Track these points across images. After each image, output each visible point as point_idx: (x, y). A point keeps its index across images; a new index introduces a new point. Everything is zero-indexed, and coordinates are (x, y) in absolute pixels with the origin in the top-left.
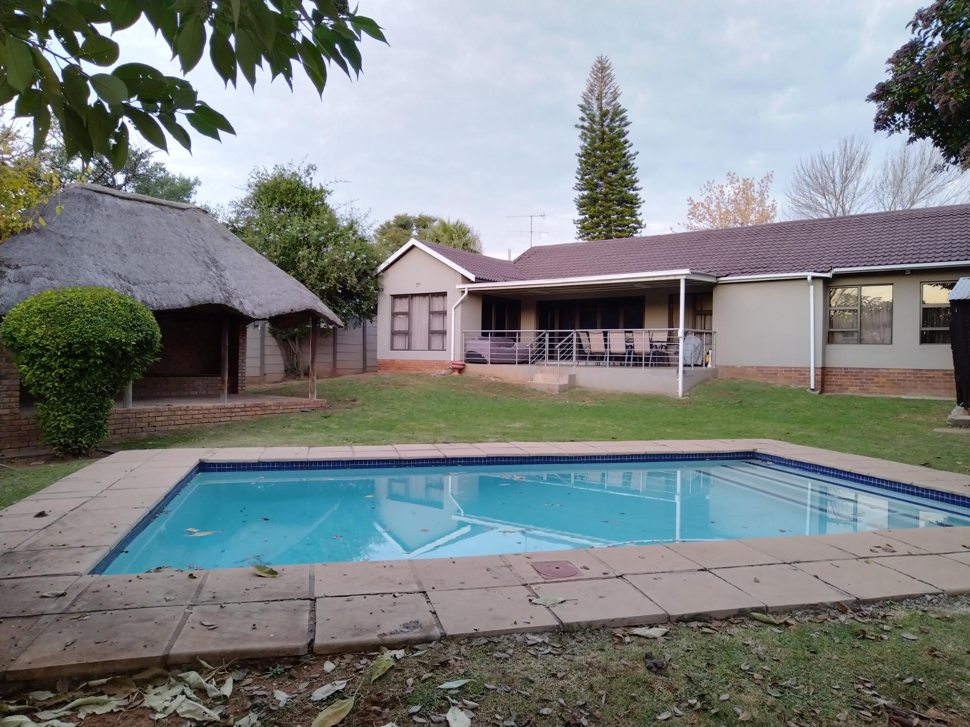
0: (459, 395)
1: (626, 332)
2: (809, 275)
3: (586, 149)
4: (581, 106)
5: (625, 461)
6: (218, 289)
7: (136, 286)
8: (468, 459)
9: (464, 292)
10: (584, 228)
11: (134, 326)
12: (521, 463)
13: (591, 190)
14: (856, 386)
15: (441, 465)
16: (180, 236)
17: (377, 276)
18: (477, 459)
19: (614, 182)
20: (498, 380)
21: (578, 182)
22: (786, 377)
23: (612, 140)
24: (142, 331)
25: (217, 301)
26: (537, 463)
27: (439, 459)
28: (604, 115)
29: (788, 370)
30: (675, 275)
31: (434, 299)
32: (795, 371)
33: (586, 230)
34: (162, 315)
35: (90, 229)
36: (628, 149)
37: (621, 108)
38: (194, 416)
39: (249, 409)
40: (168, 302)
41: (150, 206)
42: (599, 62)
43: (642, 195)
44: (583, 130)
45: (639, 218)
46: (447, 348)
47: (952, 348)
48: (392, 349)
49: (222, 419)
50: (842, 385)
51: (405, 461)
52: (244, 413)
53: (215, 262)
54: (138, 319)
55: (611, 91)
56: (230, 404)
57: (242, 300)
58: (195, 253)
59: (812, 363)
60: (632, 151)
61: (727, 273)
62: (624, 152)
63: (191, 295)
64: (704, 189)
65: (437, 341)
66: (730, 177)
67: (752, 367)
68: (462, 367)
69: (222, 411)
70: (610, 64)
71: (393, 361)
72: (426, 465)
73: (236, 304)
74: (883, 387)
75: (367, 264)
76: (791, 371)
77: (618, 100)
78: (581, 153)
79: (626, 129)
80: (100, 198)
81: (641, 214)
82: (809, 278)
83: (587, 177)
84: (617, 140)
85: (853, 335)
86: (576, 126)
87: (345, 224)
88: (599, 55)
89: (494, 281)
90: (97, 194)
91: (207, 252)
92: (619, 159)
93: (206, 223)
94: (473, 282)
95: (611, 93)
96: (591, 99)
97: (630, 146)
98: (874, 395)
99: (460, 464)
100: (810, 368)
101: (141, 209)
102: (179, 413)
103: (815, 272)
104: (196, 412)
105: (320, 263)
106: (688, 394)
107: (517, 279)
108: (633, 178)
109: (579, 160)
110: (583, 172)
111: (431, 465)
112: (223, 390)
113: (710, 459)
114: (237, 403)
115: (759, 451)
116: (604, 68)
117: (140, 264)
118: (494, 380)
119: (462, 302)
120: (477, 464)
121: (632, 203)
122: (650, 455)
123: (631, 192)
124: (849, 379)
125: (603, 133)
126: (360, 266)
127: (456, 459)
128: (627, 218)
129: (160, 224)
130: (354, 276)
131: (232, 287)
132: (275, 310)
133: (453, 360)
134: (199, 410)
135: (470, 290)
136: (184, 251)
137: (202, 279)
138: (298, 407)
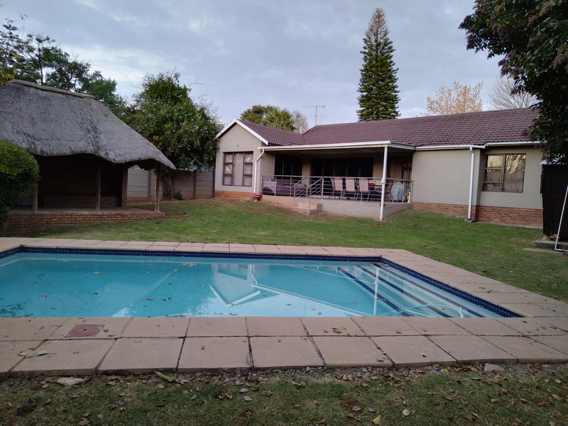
0: (249, 213)
1: (369, 179)
2: (471, 146)
3: (365, 67)
4: (365, 40)
5: (292, 259)
6: (91, 145)
7: (38, 142)
8: (189, 253)
9: (262, 151)
10: (362, 115)
11: (16, 164)
12: (224, 257)
13: (367, 92)
14: (498, 218)
15: (171, 255)
16: (75, 113)
17: (216, 141)
18: (195, 253)
19: (382, 87)
20: (279, 205)
21: (360, 87)
22: (454, 211)
23: (382, 61)
24: (21, 168)
25: (89, 152)
26: (234, 257)
27: (171, 252)
28: (378, 45)
29: (455, 206)
30: (382, 144)
31: (247, 155)
32: (459, 207)
33: (364, 116)
34: (42, 159)
35: (16, 107)
36: (392, 67)
37: (388, 41)
38: (76, 219)
39: (113, 216)
40: (57, 151)
41: (60, 95)
42: (377, 12)
43: (399, 95)
44: (365, 55)
45: (397, 110)
46: (252, 185)
47: (542, 196)
48: (223, 184)
49: (95, 222)
50: (490, 217)
51: (149, 252)
52: (110, 219)
53: (95, 129)
54: (20, 160)
55: (384, 30)
56: (100, 213)
57: (108, 152)
58: (82, 123)
59: (470, 202)
60: (394, 68)
61: (422, 144)
62: (389, 68)
63: (73, 148)
64: (438, 92)
65: (247, 180)
66: (455, 85)
67: (434, 204)
68: (259, 197)
69: (95, 217)
70: (384, 13)
71: (223, 192)
72: (163, 255)
73: (102, 154)
74: (515, 219)
75: (209, 133)
76: (457, 207)
77: (388, 36)
78: (363, 69)
79: (391, 54)
80: (27, 89)
81: (398, 107)
82: (471, 149)
83: (365, 84)
84: (384, 61)
85: (499, 186)
86: (361, 52)
87: (198, 109)
88: (377, 8)
89: (282, 145)
90: (25, 87)
91: (92, 122)
92: (385, 73)
93: (95, 106)
94: (267, 146)
95: (384, 31)
96: (371, 35)
97: (393, 65)
98: (509, 225)
99: (184, 255)
100: (468, 206)
101: (53, 97)
102: (67, 217)
103: (475, 144)
104: (78, 217)
105: (178, 132)
106: (386, 218)
107: (296, 144)
108: (395, 84)
109: (361, 73)
110: (363, 81)
111: (165, 255)
112: (97, 204)
113: (350, 261)
114: (105, 213)
115: (383, 257)
116: (380, 15)
117: (44, 128)
118: (277, 205)
119: (261, 157)
120: (195, 256)
121: (393, 100)
122: (309, 256)
123: (393, 94)
124: (494, 214)
125: (377, 56)
126: (203, 134)
127: (181, 252)
128: (389, 109)
129: (63, 106)
130: (198, 140)
131: (103, 144)
132: (129, 158)
133: (255, 192)
134: (80, 216)
135: (265, 150)
136: (74, 122)
137: (82, 139)
138: (146, 216)
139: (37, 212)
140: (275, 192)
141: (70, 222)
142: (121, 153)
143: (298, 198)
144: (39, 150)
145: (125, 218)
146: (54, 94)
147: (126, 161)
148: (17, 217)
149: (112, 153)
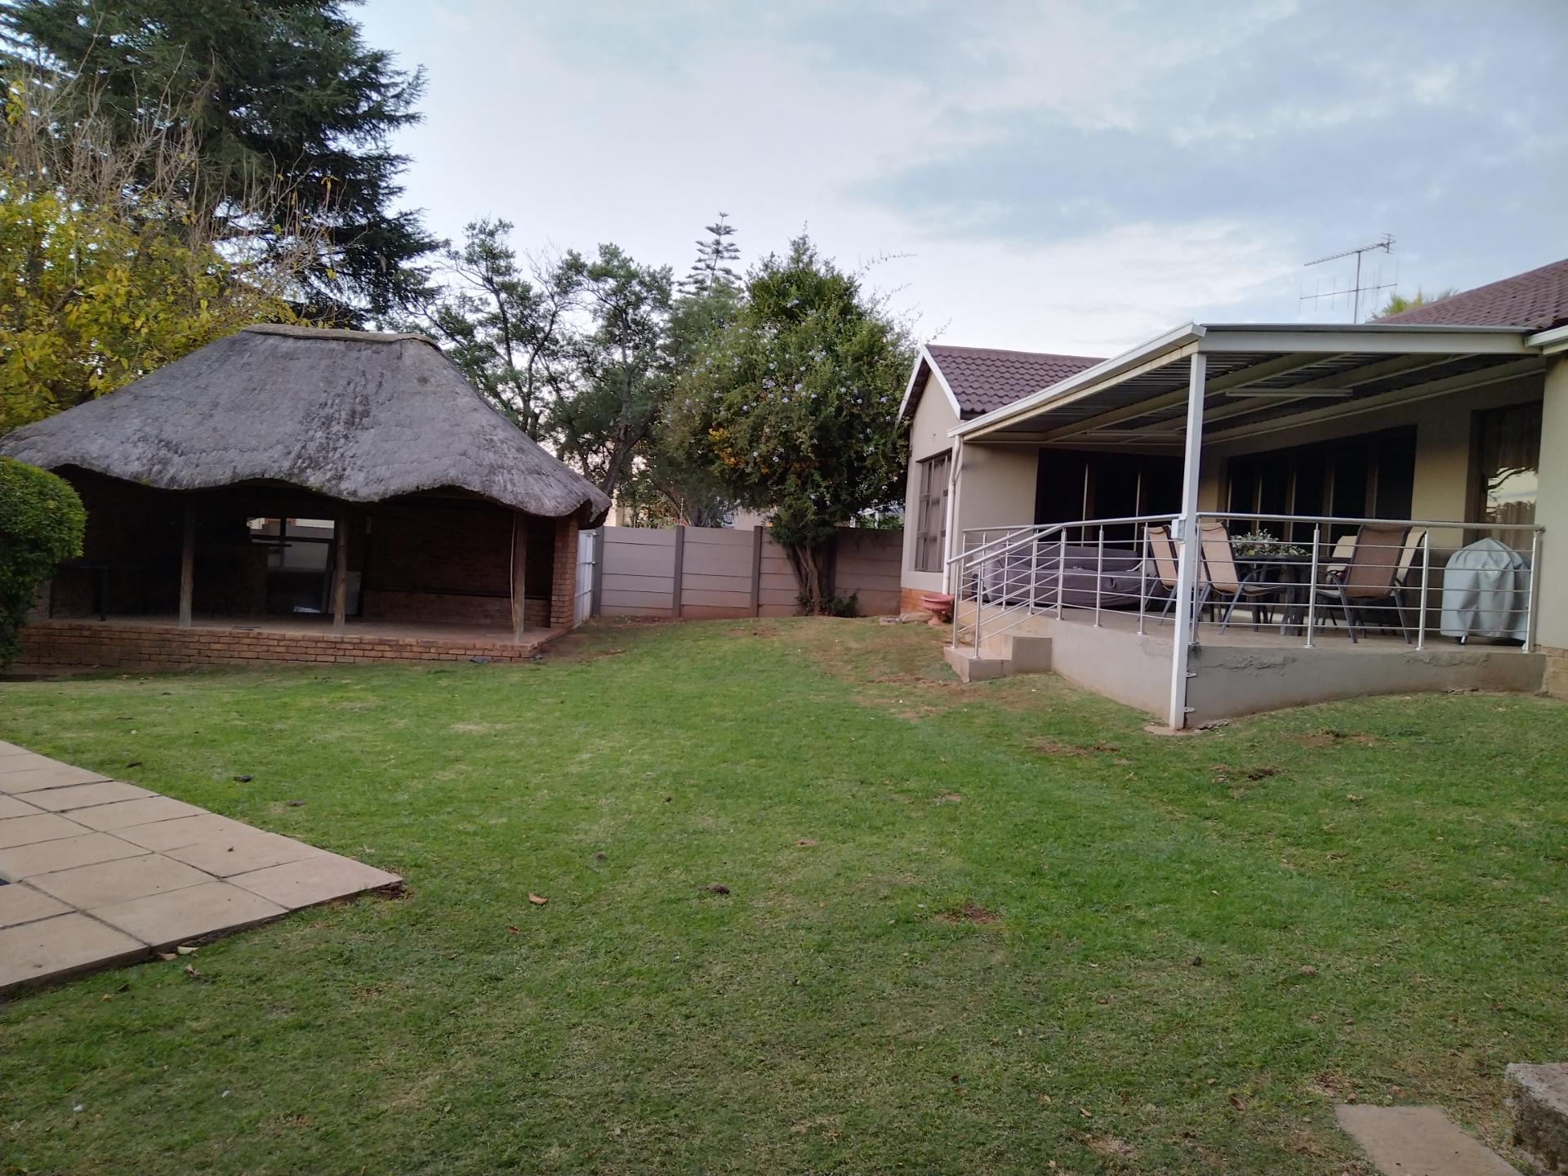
6: (292, 457)
7: (180, 458)
16: (330, 382)
17: (902, 427)
30: (1180, 346)
35: (198, 384)
38: (270, 648)
39: (370, 647)
48: (918, 568)
52: (360, 653)
53: (358, 418)
57: (348, 473)
63: (241, 467)
68: (943, 606)
69: (319, 645)
71: (915, 592)
73: (316, 479)
93: (408, 360)
94: (959, 421)
102: (246, 641)
112: (335, 615)
117: (219, 425)
119: (963, 467)
131: (350, 453)
132: (394, 487)
133: (944, 592)
134: (279, 640)
135: (966, 438)
136: (300, 403)
137: (278, 442)
138: (468, 652)
142: (386, 474)
144: (166, 479)
145: (405, 655)
147: (385, 494)
148: (133, 636)
149: (361, 476)
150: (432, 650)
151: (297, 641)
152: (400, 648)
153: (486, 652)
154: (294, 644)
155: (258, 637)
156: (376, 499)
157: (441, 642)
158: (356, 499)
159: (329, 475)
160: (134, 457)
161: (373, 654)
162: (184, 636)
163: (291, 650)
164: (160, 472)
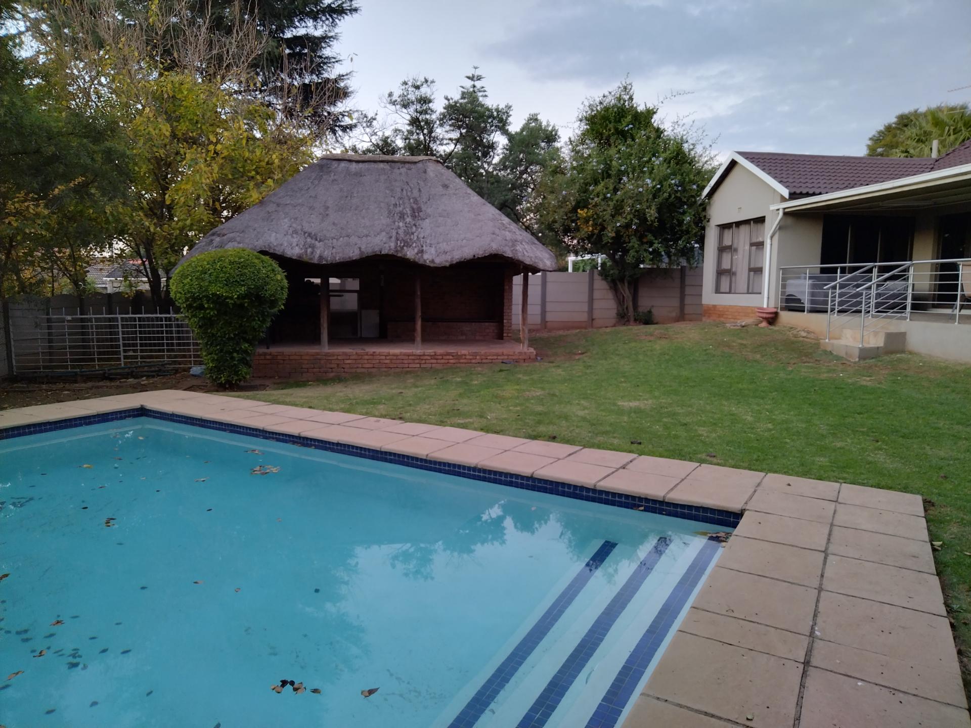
6: (393, 239)
7: (321, 243)
9: (779, 214)
16: (392, 190)
17: (701, 203)
25: (385, 251)
31: (755, 226)
35: (310, 195)
39: (441, 357)
41: (382, 165)
46: (762, 291)
48: (718, 291)
49: (410, 366)
52: (434, 361)
53: (416, 213)
57: (425, 248)
58: (396, 205)
63: (363, 248)
65: (754, 281)
68: (774, 315)
69: (410, 357)
91: (416, 202)
93: (431, 173)
94: (786, 200)
102: (366, 357)
104: (384, 357)
105: (615, 198)
112: (416, 335)
113: (647, 509)
117: (336, 221)
118: (805, 334)
119: (779, 227)
129: (378, 181)
130: (654, 208)
131: (421, 236)
132: (457, 257)
133: (765, 306)
134: (386, 356)
135: (786, 210)
136: (382, 205)
137: (382, 231)
138: (499, 357)
139: (325, 348)
140: (807, 305)
141: (371, 366)
142: (448, 248)
143: (845, 318)
144: (317, 256)
145: (462, 361)
146: (373, 165)
147: (452, 261)
148: (297, 357)
149: (433, 250)
150: (478, 357)
151: (397, 356)
152: (458, 357)
153: (510, 357)
154: (395, 358)
155: (373, 354)
156: (447, 264)
157: (483, 352)
158: (435, 265)
159: (416, 250)
160: (294, 244)
161: (443, 361)
162: (330, 356)
163: (393, 361)
164: (312, 253)
